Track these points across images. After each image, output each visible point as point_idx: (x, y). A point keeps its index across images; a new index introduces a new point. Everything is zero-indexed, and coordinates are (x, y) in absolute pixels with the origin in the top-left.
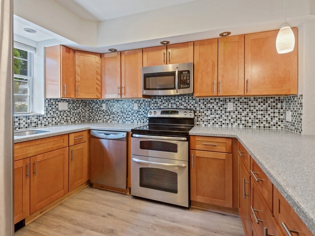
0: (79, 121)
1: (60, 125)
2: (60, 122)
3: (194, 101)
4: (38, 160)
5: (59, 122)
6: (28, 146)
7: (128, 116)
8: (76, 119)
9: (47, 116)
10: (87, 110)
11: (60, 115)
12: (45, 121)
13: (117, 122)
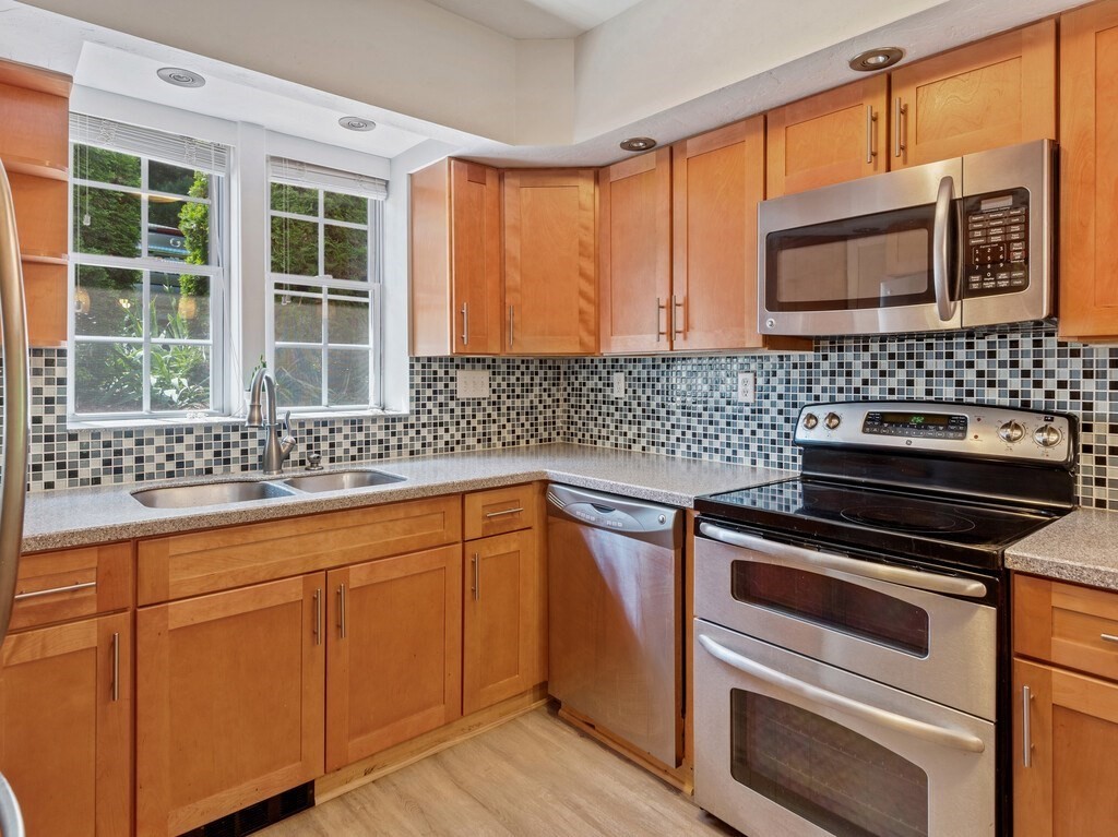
0: (533, 442)
1: (463, 454)
2: (464, 442)
3: (1077, 364)
4: (354, 583)
5: (458, 442)
6: (321, 531)
7: (711, 430)
8: (519, 431)
9: (418, 419)
10: (562, 399)
11: (463, 417)
12: (412, 439)
13: (668, 452)
